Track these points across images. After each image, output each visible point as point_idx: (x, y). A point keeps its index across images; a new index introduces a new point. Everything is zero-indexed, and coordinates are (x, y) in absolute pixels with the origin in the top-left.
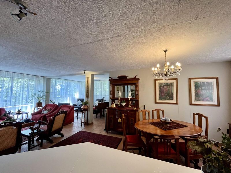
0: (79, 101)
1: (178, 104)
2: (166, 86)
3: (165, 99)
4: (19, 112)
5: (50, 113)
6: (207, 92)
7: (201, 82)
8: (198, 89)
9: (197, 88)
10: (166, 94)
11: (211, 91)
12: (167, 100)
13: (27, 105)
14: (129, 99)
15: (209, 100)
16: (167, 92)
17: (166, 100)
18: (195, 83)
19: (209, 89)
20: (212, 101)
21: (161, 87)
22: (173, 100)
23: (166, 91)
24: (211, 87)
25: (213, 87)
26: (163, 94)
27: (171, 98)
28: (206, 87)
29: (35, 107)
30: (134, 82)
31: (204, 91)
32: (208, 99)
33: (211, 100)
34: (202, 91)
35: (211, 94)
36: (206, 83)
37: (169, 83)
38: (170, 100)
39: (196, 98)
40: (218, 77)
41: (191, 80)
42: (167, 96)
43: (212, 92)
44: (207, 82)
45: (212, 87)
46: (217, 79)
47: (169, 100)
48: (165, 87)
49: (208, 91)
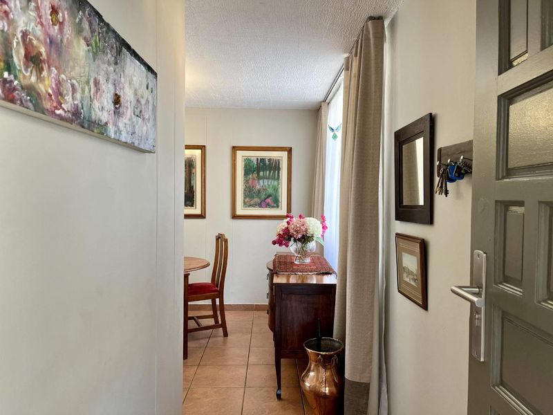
1: (205, 218)
7: (257, 159)
8: (251, 176)
11: (276, 183)
15: (273, 205)
18: (245, 160)
19: (274, 178)
22: (193, 206)
24: (277, 172)
25: (281, 172)
27: (190, 201)
28: (268, 173)
32: (270, 203)
34: (259, 182)
35: (276, 189)
36: (267, 162)
38: (187, 205)
39: (246, 200)
40: (291, 148)
41: (237, 152)
43: (279, 184)
44: (270, 160)
45: (279, 173)
46: (289, 151)
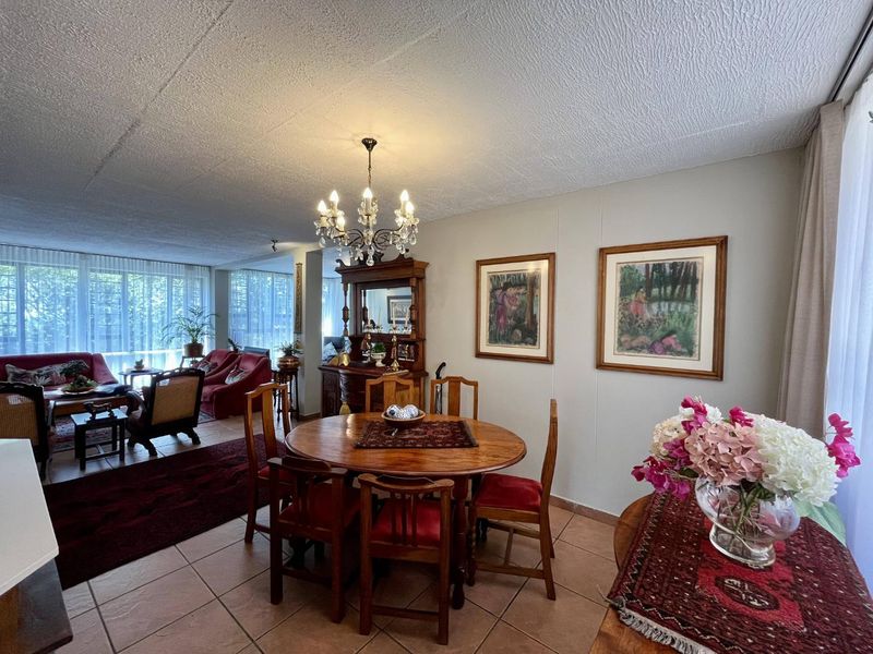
0: (330, 346)
1: (551, 363)
2: (515, 286)
3: (508, 340)
4: (139, 370)
5: (215, 373)
6: (670, 312)
7: (647, 266)
8: (633, 296)
9: (629, 294)
10: (511, 322)
11: (687, 308)
12: (516, 343)
13: (166, 351)
14: (395, 339)
15: (679, 349)
16: (515, 311)
17: (510, 343)
18: (622, 269)
19: (682, 299)
20: (691, 353)
21: (498, 292)
22: (534, 344)
23: (514, 308)
24: (689, 287)
25: (699, 286)
26: (501, 320)
27: (530, 336)
28: (669, 289)
29: (184, 358)
30: (403, 273)
31: (659, 307)
32: (674, 346)
33: (685, 350)
34: (649, 307)
35: (688, 321)
36: (668, 270)
37: (524, 276)
38: (526, 343)
39: (623, 339)
40: (726, 238)
41: (608, 256)
42: (514, 328)
43: (693, 310)
44: (674, 266)
45: (694, 289)
46: (722, 244)
47: (523, 345)
48: (511, 291)
49: (676, 308)
